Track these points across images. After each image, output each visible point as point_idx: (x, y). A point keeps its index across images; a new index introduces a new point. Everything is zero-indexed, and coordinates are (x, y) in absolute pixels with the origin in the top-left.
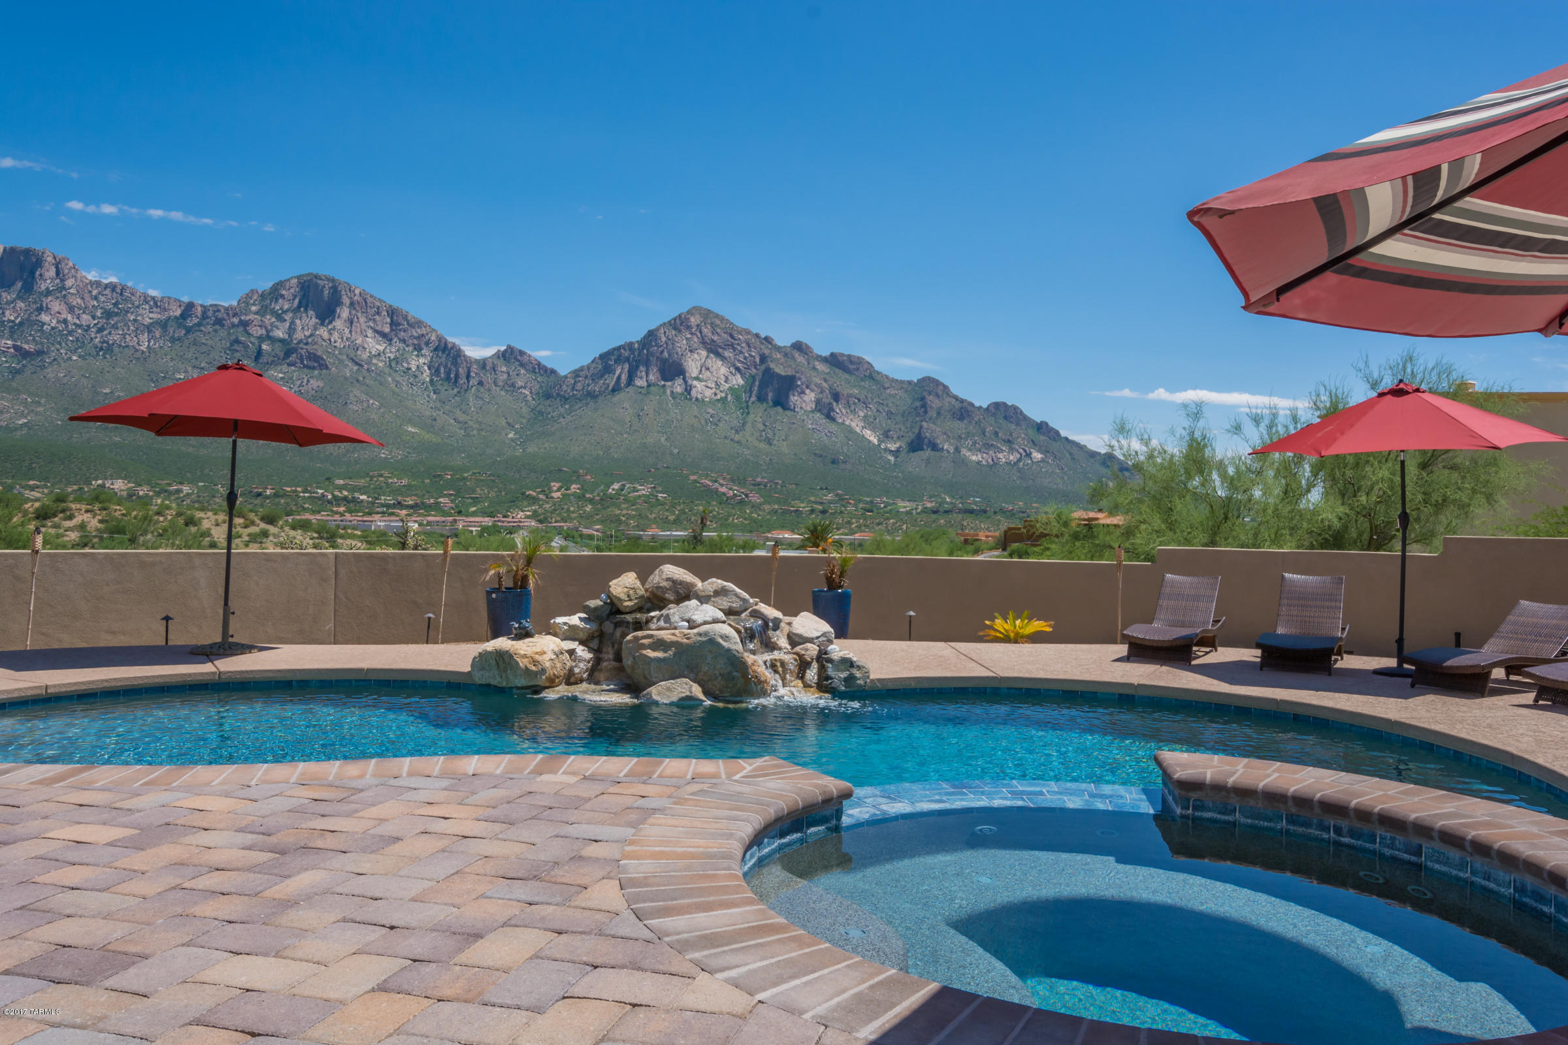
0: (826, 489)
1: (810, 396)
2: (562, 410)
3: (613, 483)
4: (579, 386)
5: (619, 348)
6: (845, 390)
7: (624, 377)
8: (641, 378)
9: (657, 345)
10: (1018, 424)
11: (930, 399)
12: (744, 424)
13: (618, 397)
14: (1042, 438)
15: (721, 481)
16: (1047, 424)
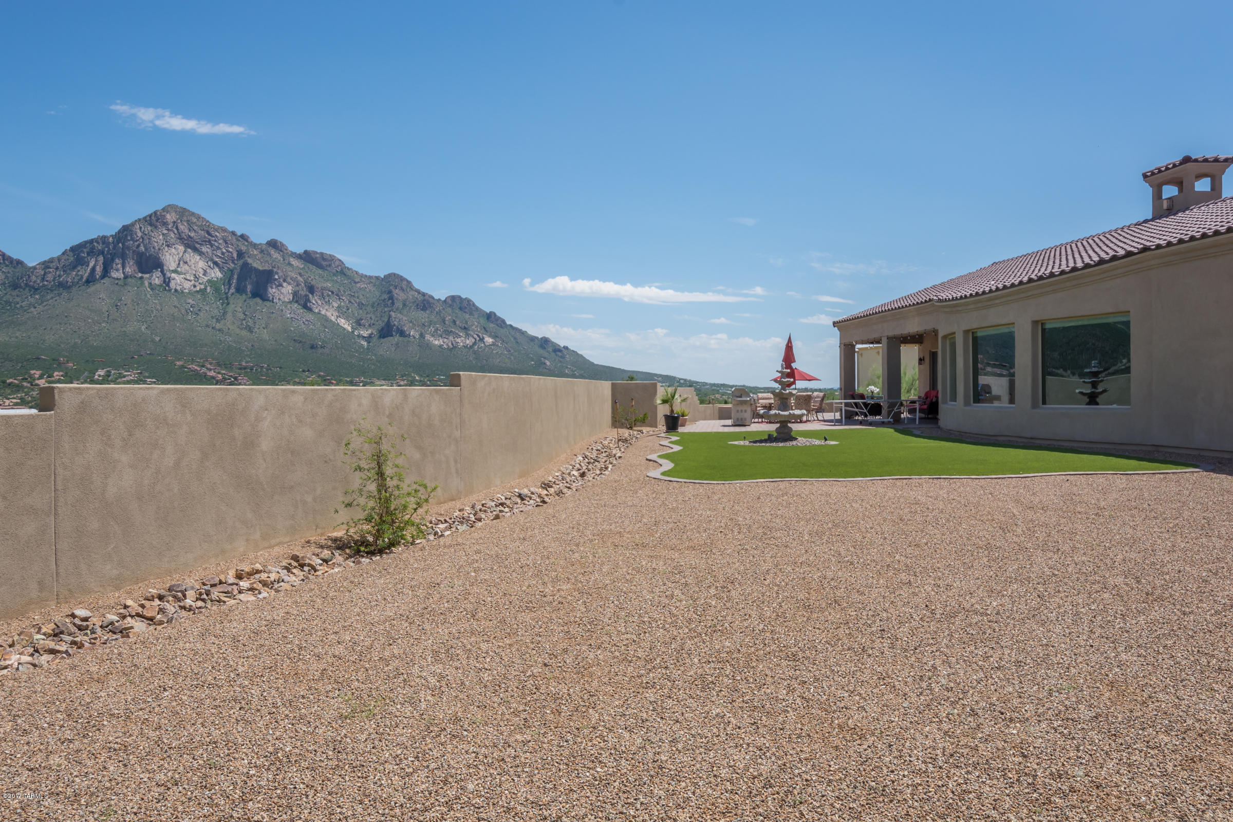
0: (308, 371)
1: (287, 289)
2: (32, 300)
3: (97, 370)
4: (50, 277)
5: (91, 241)
6: (319, 284)
7: (99, 269)
8: (117, 270)
9: (132, 239)
10: (471, 314)
11: (396, 292)
12: (225, 313)
13: (92, 289)
14: (492, 325)
15: (209, 366)
16: (495, 314)
